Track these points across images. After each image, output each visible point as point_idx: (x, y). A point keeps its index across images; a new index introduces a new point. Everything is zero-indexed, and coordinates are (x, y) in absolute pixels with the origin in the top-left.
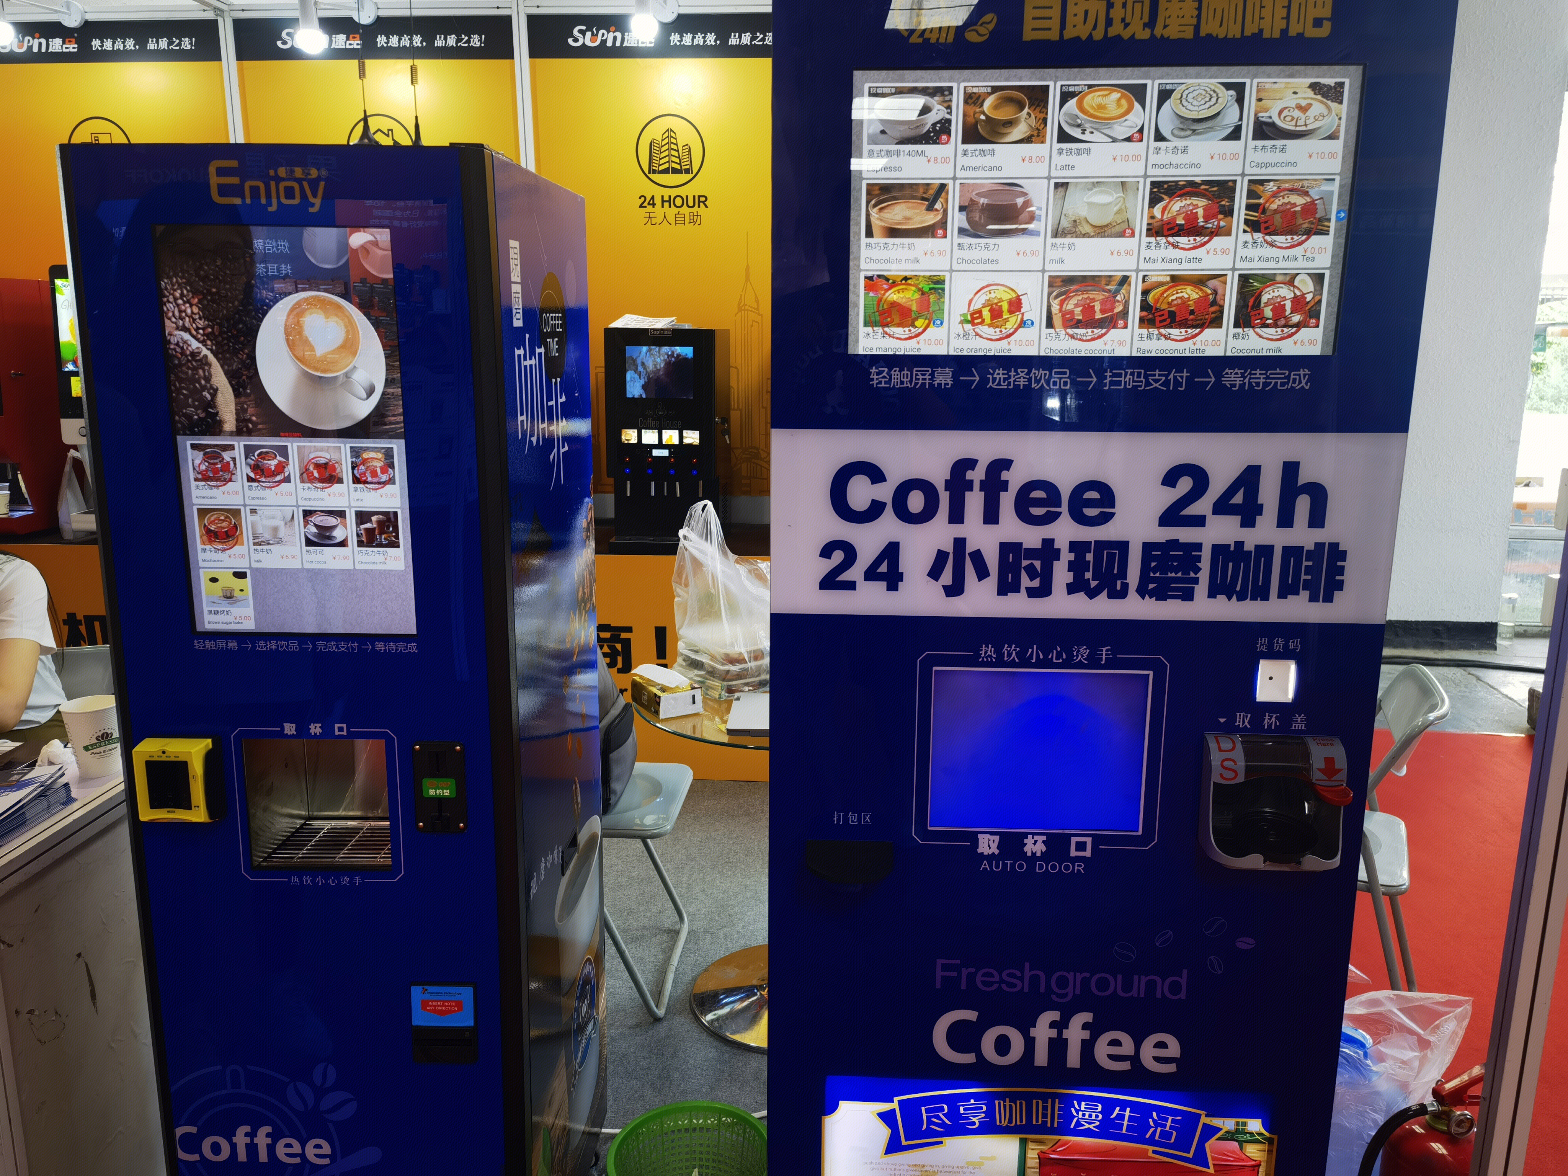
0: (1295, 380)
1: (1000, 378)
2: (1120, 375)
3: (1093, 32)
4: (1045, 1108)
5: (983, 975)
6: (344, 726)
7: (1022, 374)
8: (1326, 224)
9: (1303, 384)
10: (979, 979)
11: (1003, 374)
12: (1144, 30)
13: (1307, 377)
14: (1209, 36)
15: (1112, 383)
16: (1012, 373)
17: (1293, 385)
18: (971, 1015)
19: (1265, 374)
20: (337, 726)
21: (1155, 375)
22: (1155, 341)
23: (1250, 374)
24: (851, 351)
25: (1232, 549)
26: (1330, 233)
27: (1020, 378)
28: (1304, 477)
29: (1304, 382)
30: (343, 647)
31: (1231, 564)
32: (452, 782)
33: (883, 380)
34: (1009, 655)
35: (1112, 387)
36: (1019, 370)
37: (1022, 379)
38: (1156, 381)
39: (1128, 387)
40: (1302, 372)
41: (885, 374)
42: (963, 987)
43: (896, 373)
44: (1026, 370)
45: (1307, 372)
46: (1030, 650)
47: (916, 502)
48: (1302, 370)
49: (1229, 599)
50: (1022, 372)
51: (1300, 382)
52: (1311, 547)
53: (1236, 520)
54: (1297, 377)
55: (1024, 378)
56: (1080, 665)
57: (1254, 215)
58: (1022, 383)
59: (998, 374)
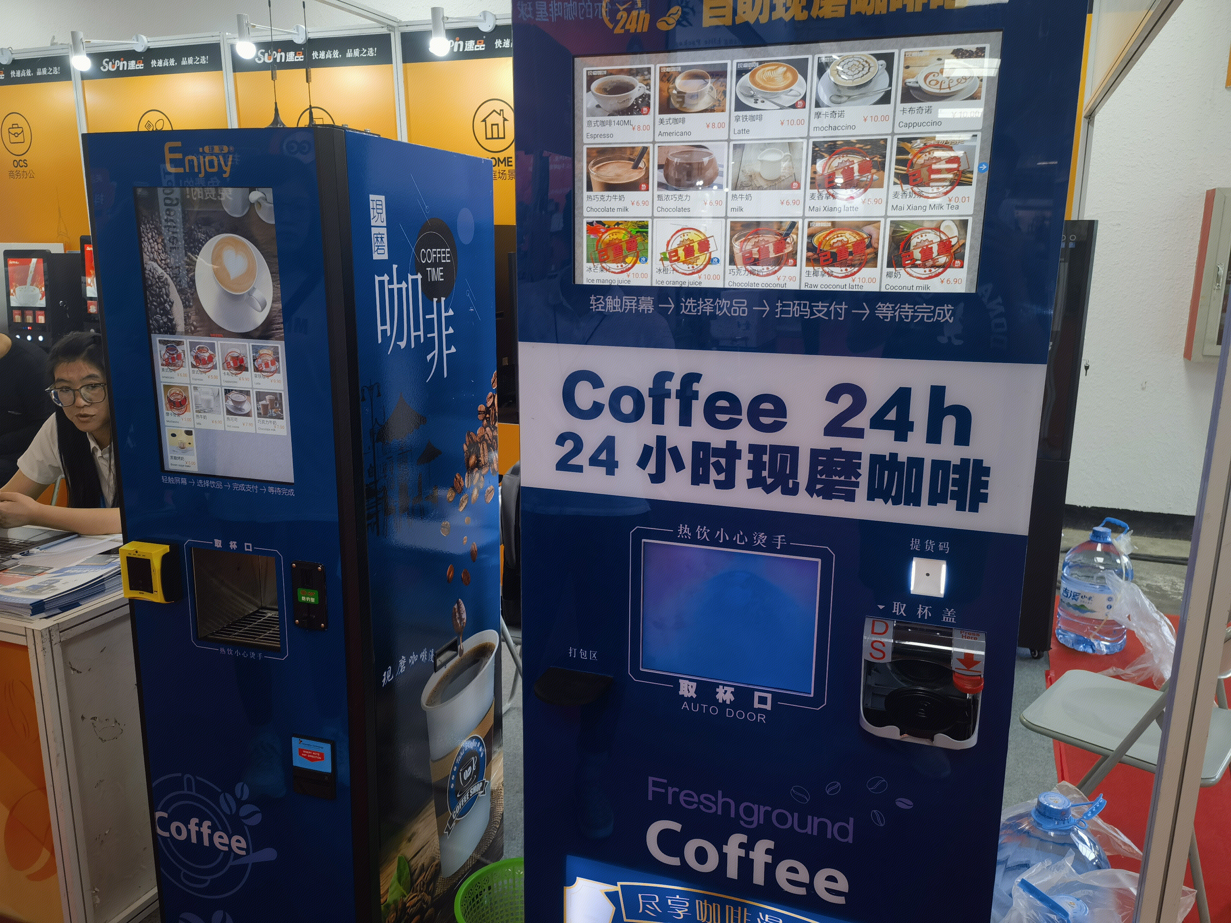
0: (939, 314)
1: (691, 306)
2: (789, 306)
3: (760, 17)
4: (736, 914)
5: (686, 795)
6: (250, 545)
7: (708, 303)
8: (969, 175)
9: (947, 317)
10: (682, 798)
11: (693, 303)
12: (802, 12)
13: (951, 311)
14: (858, 13)
15: (782, 312)
16: (701, 302)
17: (938, 319)
18: (676, 827)
19: (914, 308)
20: (246, 544)
21: (818, 306)
22: (820, 277)
23: (900, 308)
24: (578, 282)
25: (887, 459)
26: (973, 184)
27: (707, 306)
28: (949, 401)
29: (948, 316)
30: (249, 488)
31: (886, 472)
32: (316, 593)
33: (600, 306)
34: (702, 535)
35: (782, 316)
36: (706, 300)
37: (708, 307)
38: (819, 311)
39: (796, 315)
40: (946, 308)
41: (601, 301)
42: (670, 802)
43: (610, 300)
44: (712, 300)
45: (950, 307)
46: (718, 532)
47: (627, 405)
48: (946, 305)
49: (886, 502)
50: (708, 301)
51: (944, 316)
52: (958, 462)
53: (891, 433)
54: (942, 312)
55: (710, 306)
56: (759, 548)
57: (903, 170)
58: (708, 311)
59: (689, 303)
